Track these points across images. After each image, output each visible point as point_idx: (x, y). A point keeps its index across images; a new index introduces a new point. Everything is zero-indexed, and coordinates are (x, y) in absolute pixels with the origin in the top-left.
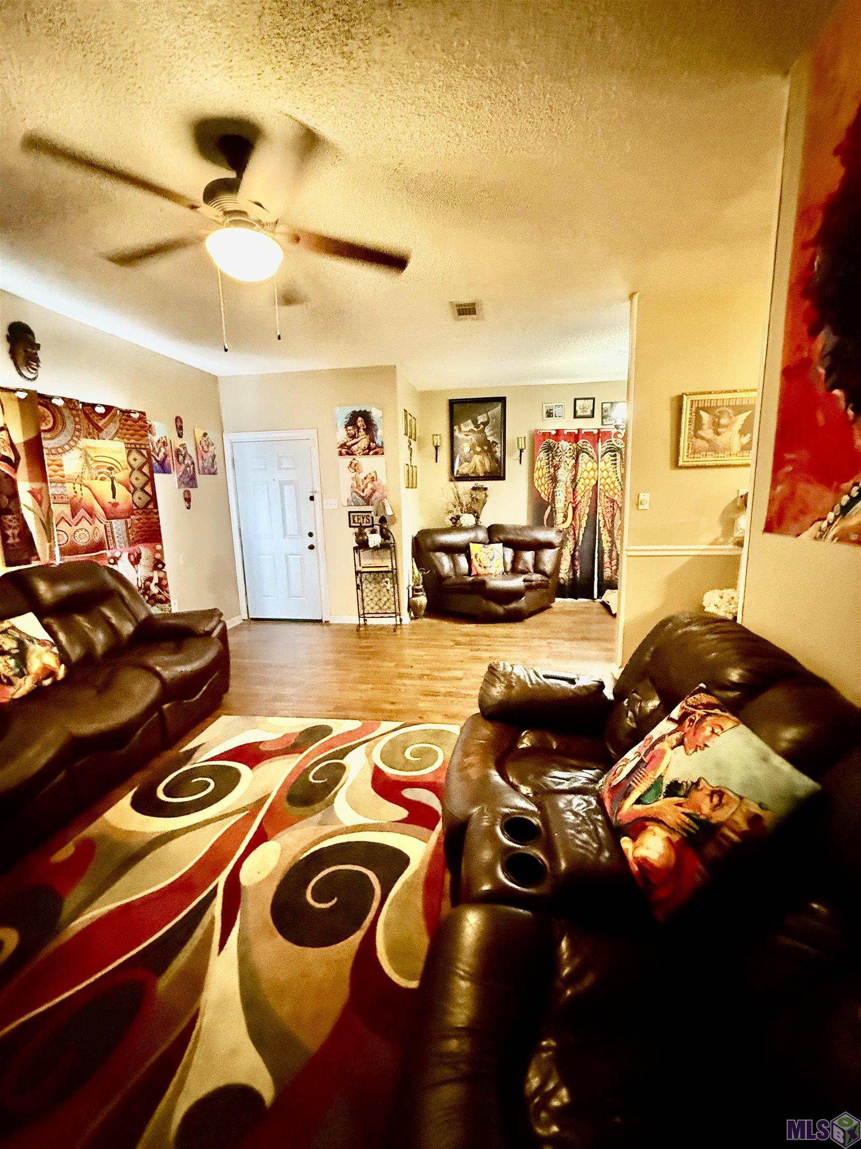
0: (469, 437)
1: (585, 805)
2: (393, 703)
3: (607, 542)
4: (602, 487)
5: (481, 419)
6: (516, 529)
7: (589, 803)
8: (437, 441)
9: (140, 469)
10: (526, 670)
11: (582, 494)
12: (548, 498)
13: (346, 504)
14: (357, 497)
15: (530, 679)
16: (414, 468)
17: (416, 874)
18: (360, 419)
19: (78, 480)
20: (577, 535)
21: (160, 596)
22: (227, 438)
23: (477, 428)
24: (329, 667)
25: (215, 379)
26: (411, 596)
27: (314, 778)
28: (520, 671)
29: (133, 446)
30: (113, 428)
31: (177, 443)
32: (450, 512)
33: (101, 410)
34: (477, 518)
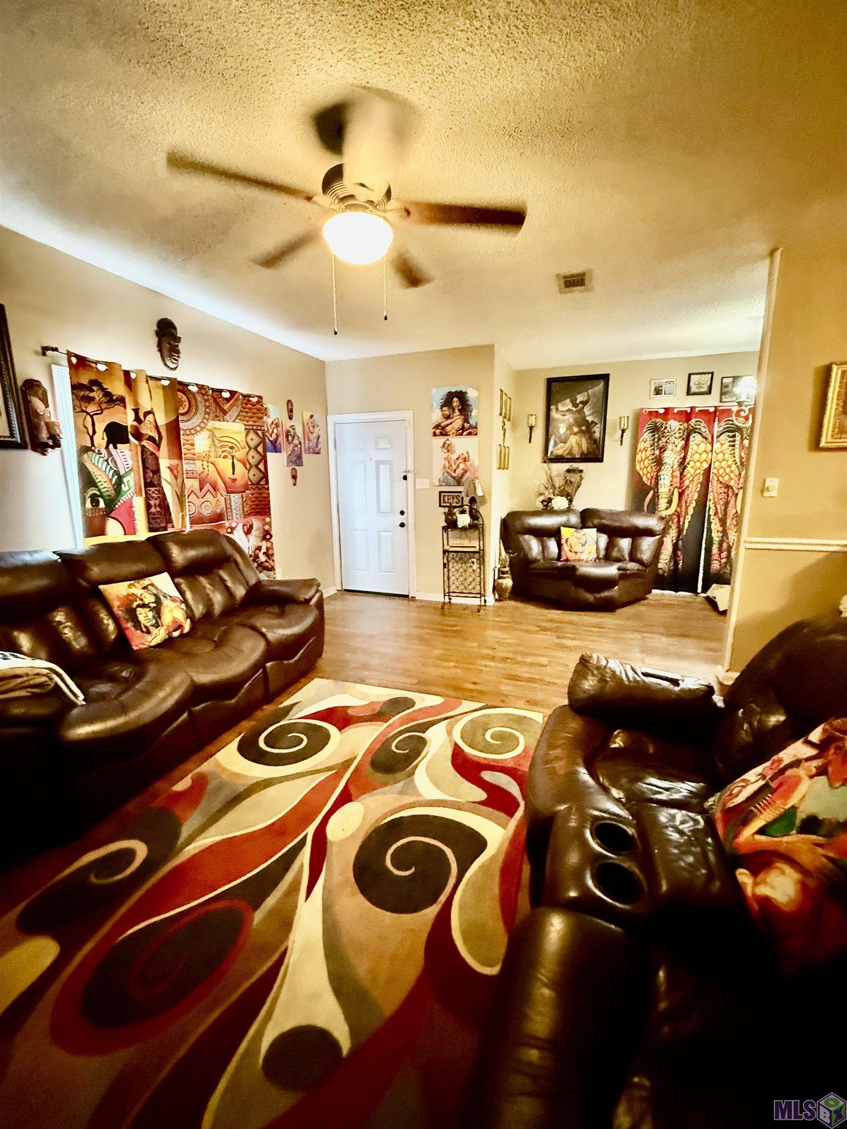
0: (566, 417)
1: (691, 823)
2: (475, 683)
3: (718, 531)
4: (715, 471)
5: (580, 398)
6: (613, 514)
7: (696, 822)
8: (532, 421)
9: (256, 448)
10: (621, 664)
11: (691, 479)
12: (651, 483)
13: (437, 483)
14: (449, 477)
15: (626, 674)
16: (507, 449)
17: (493, 858)
18: (455, 399)
19: (206, 458)
20: (681, 523)
21: (267, 564)
22: (331, 419)
23: (575, 407)
24: (415, 642)
25: (322, 363)
26: (496, 578)
27: (396, 747)
28: (614, 665)
29: (251, 427)
30: (234, 412)
31: (287, 424)
32: (541, 494)
33: (226, 395)
34: (571, 501)
